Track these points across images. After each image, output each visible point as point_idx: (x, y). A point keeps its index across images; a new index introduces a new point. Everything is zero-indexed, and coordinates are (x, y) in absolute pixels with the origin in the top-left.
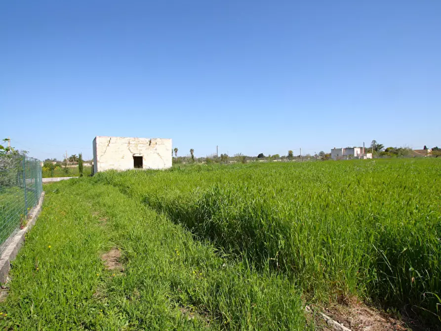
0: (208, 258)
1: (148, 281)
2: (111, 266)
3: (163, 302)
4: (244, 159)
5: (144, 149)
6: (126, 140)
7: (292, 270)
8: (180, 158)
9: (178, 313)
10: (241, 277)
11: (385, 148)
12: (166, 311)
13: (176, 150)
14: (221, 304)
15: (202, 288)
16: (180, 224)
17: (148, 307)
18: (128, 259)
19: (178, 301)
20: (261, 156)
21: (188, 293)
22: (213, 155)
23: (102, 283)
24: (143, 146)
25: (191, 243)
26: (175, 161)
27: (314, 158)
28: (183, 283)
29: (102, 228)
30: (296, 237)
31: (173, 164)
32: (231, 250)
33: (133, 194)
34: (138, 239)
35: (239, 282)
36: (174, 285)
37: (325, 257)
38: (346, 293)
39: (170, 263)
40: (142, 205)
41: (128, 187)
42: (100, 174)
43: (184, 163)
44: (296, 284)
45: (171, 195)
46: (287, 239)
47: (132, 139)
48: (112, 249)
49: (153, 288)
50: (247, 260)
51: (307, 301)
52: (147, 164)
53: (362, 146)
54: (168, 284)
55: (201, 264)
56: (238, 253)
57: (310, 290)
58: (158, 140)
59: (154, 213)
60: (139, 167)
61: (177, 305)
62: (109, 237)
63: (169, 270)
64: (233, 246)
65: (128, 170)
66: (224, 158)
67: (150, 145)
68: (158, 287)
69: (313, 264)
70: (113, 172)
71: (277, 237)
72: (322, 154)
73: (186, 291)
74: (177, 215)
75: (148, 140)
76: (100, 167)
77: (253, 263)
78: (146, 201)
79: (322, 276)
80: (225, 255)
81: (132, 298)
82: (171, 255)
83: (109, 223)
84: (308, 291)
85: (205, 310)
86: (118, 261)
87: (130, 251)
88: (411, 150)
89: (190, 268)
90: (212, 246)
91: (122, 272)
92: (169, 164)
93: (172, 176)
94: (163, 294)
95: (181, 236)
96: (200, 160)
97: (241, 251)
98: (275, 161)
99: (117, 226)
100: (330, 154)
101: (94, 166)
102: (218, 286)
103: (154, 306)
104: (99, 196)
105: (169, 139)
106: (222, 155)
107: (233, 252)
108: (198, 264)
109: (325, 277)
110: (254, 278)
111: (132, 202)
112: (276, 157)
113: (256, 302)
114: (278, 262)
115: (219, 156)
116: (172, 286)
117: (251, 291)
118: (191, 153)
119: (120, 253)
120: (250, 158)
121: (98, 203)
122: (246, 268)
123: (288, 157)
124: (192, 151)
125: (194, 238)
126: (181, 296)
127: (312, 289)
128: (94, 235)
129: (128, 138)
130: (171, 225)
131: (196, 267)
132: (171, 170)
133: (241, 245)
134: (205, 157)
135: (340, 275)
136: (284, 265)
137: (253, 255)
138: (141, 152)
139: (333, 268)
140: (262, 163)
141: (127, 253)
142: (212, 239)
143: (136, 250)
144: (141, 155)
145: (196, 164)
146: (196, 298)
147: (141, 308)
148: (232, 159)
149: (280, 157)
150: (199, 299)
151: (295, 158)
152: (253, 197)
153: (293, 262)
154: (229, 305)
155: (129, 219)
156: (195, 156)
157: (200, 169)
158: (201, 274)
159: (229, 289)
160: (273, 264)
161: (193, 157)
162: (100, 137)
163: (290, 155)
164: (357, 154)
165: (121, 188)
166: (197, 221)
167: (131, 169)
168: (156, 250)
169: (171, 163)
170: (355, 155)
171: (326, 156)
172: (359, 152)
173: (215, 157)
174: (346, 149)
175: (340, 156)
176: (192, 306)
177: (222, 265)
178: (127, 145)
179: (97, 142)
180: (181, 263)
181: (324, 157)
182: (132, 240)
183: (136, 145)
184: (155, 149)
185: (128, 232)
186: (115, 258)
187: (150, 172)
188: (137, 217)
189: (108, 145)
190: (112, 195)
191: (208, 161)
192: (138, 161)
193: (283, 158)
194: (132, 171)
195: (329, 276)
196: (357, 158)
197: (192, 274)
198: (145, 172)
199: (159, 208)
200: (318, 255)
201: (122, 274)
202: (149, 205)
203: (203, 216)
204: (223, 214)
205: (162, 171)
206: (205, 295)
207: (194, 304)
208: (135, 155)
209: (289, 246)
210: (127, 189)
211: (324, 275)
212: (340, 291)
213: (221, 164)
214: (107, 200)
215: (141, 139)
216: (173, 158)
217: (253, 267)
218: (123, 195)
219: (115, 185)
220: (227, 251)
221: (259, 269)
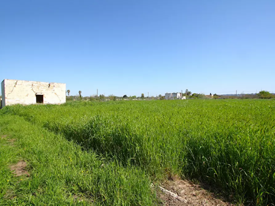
0: (92, 161)
1: (49, 181)
2: (19, 173)
3: (60, 193)
4: (115, 98)
5: (44, 90)
6: (30, 83)
7: (143, 164)
8: (72, 97)
9: (71, 199)
10: (113, 171)
11: (192, 94)
12: (63, 199)
13: (68, 91)
14: (101, 189)
15: (88, 181)
16: (72, 141)
17: (49, 199)
18: (32, 167)
19: (71, 192)
20: (125, 96)
21: (78, 186)
22: (94, 95)
23: (11, 187)
24: (43, 88)
25: (80, 152)
26: (68, 99)
27: (156, 98)
28: (75, 179)
29: (10, 147)
30: (146, 145)
31: (66, 101)
32: (107, 155)
33: (36, 121)
34: (40, 153)
35: (112, 175)
36: (68, 181)
37: (161, 154)
38: (172, 174)
39: (65, 167)
40: (44, 129)
41: (32, 117)
42: (7, 107)
43: (75, 100)
44: (145, 172)
45: (66, 121)
46: (141, 146)
47: (36, 82)
48: (19, 161)
49: (53, 185)
50: (117, 160)
51: (152, 180)
52: (46, 101)
53: (181, 92)
54: (63, 181)
55: (87, 166)
56: (111, 157)
57: (153, 175)
58: (55, 84)
59: (53, 134)
60: (40, 102)
61: (70, 194)
62: (17, 152)
63: (65, 172)
64: (108, 153)
65: (32, 105)
66: (102, 97)
67: (49, 87)
68: (57, 184)
69: (155, 159)
70: (19, 106)
71: (135, 145)
72: (160, 96)
73: (77, 184)
74: (70, 135)
75: (48, 84)
76: (8, 102)
77: (121, 162)
78: (46, 126)
79: (160, 166)
80: (103, 159)
81: (37, 194)
82: (66, 161)
83: (16, 143)
84: (152, 175)
85: (90, 194)
86: (24, 169)
87: (35, 161)
88: (204, 95)
89: (79, 169)
90: (95, 153)
91: (28, 176)
92: (64, 101)
93: (66, 109)
94: (60, 188)
95: (73, 148)
96: (85, 98)
97: (114, 155)
98: (133, 99)
99: (23, 145)
100: (165, 96)
101: (3, 102)
102: (99, 178)
103: (54, 197)
104: (7, 123)
105: (64, 84)
106: (100, 95)
107: (108, 156)
108: (85, 166)
109: (161, 166)
110: (122, 171)
111: (35, 127)
112: (134, 97)
113: (123, 184)
114: (136, 160)
115: (99, 96)
116: (67, 182)
117: (120, 178)
118: (80, 94)
119: (26, 164)
120: (118, 98)
121: (7, 128)
122: (117, 165)
123: (141, 97)
124: (80, 92)
125: (82, 150)
126: (73, 188)
127: (155, 173)
128: (4, 152)
129: (32, 82)
130: (66, 142)
131: (84, 168)
132: (65, 105)
133: (113, 152)
134: (89, 96)
135: (170, 163)
136: (139, 161)
137: (120, 157)
138: (42, 92)
139: (166, 160)
140: (126, 101)
141: (32, 163)
142: (95, 149)
143: (39, 160)
144: (42, 94)
145: (83, 101)
146: (84, 188)
147: (44, 199)
148: (107, 98)
149: (137, 97)
150: (86, 188)
151: (145, 98)
152: (120, 121)
153: (144, 159)
154: (106, 189)
155: (33, 139)
156: (82, 96)
157: (85, 104)
158: (87, 172)
159: (106, 179)
160: (132, 161)
161: (80, 96)
162: (8, 80)
163: (143, 96)
164: (179, 97)
165: (26, 117)
166: (84, 138)
167: (34, 104)
168: (54, 159)
169: (65, 100)
170: (178, 97)
171: (162, 97)
172: (179, 96)
173: (96, 96)
174: (173, 94)
175: (169, 97)
176: (81, 193)
177: (101, 165)
178: (31, 86)
179: (5, 84)
180: (73, 166)
181: (162, 98)
182: (35, 154)
183: (38, 87)
184: (53, 90)
185: (32, 148)
186: (22, 168)
187: (49, 106)
188: (40, 137)
189: (15, 86)
190: (18, 123)
191: (91, 99)
192: (40, 98)
193: (138, 98)
194: (35, 105)
195: (163, 165)
196: (178, 98)
197: (81, 173)
198: (45, 106)
199: (56, 130)
200: (158, 154)
201: (28, 178)
202: (49, 129)
203: (88, 134)
204: (102, 132)
205: (58, 105)
206: (90, 185)
207: (82, 192)
208: (37, 94)
209: (141, 150)
210: (31, 118)
211: (161, 165)
212: (169, 173)
213: (100, 101)
214: (15, 126)
215: (42, 83)
216: (66, 96)
217: (121, 164)
218: (28, 122)
219: (20, 116)
220: (104, 156)
221: (124, 165)
